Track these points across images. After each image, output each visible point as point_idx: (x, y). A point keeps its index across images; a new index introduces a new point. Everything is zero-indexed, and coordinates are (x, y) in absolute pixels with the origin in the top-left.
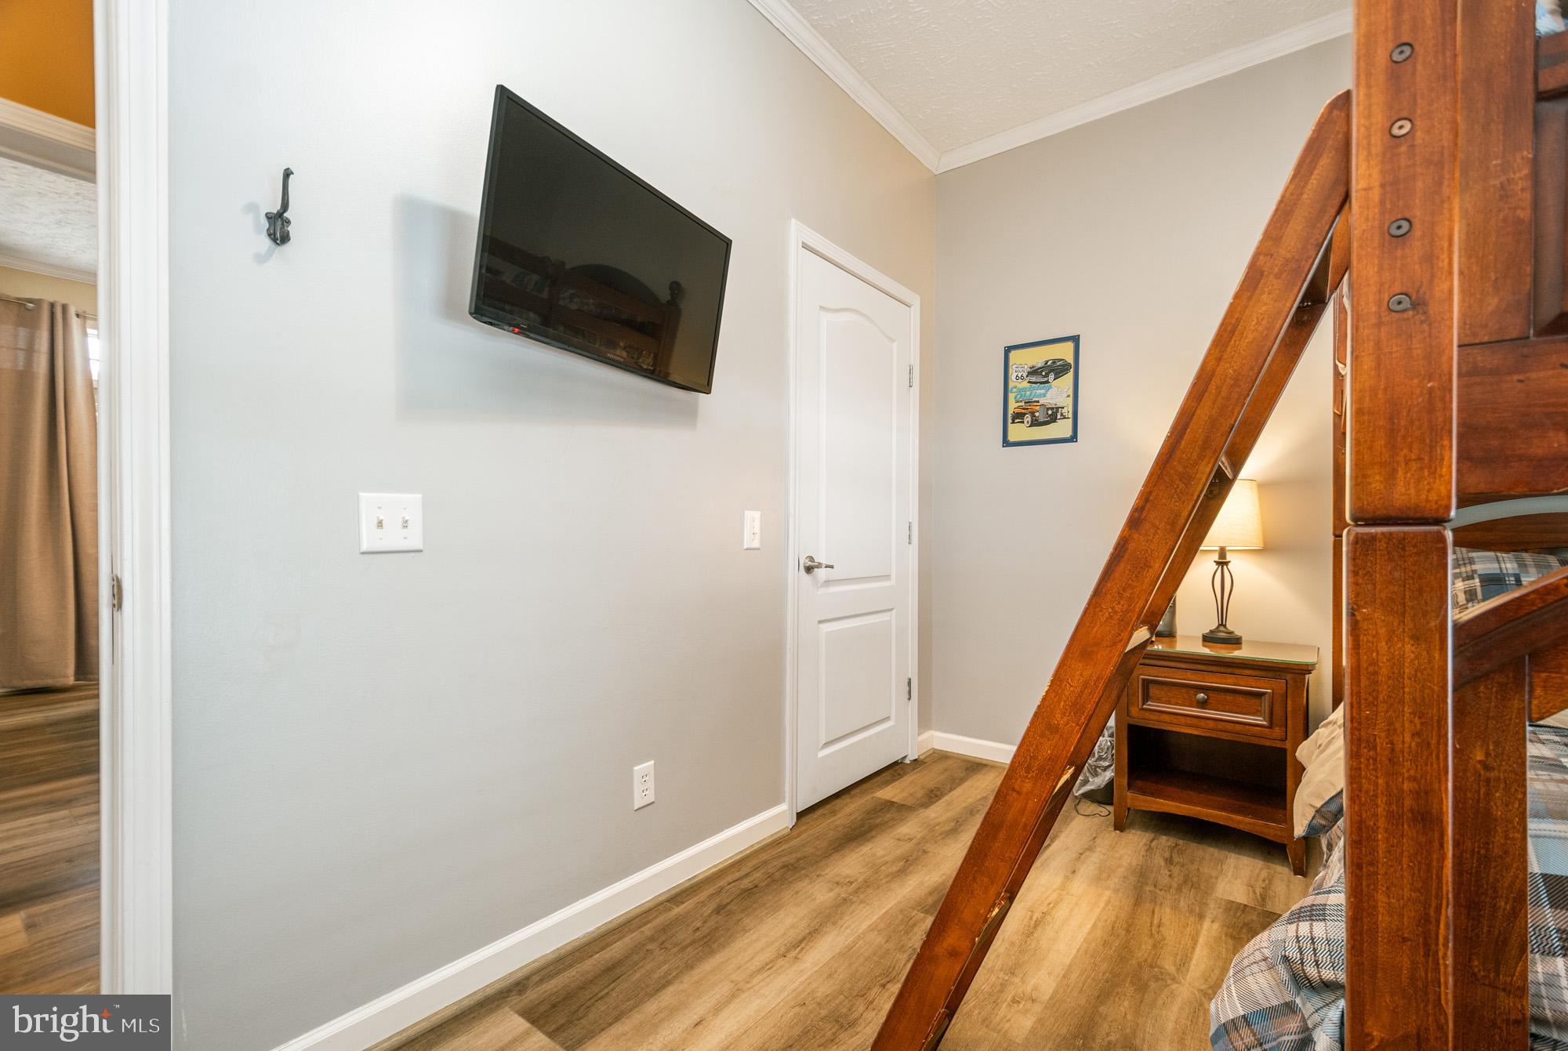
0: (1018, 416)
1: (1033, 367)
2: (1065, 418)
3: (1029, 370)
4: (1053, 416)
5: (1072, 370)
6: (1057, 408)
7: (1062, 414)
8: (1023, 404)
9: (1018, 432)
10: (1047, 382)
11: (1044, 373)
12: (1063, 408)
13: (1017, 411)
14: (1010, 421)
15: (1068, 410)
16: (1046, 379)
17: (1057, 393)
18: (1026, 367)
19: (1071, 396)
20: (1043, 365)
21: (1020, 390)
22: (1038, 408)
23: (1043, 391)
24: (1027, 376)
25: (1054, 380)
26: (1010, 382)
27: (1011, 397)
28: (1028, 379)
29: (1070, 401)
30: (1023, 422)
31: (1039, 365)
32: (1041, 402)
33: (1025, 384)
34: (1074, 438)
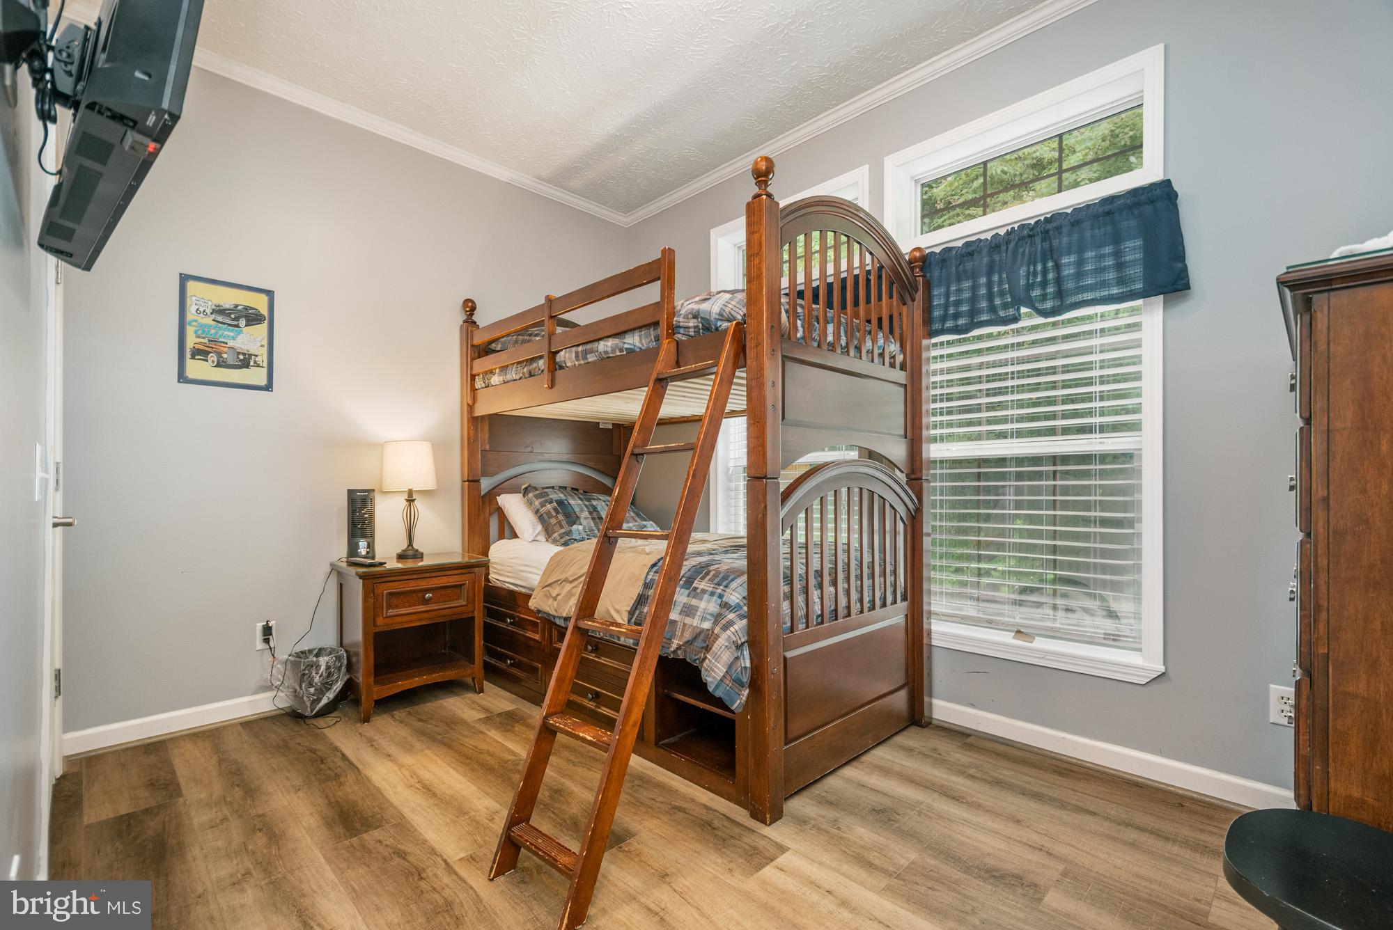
0: (200, 353)
1: (219, 306)
2: (258, 366)
3: (214, 307)
4: (245, 362)
5: (266, 322)
6: (250, 355)
7: (255, 362)
8: (206, 341)
9: (196, 368)
10: (237, 326)
11: (233, 316)
12: (257, 356)
13: (197, 346)
14: (188, 355)
15: (263, 358)
16: (235, 323)
17: (250, 339)
18: (210, 303)
19: (266, 346)
20: (232, 307)
21: (201, 325)
22: (226, 350)
23: (232, 334)
24: (212, 313)
25: (246, 326)
26: (188, 314)
27: (190, 331)
28: (213, 316)
29: (264, 351)
30: (207, 361)
31: (227, 306)
32: (231, 343)
33: (209, 321)
34: (268, 387)
